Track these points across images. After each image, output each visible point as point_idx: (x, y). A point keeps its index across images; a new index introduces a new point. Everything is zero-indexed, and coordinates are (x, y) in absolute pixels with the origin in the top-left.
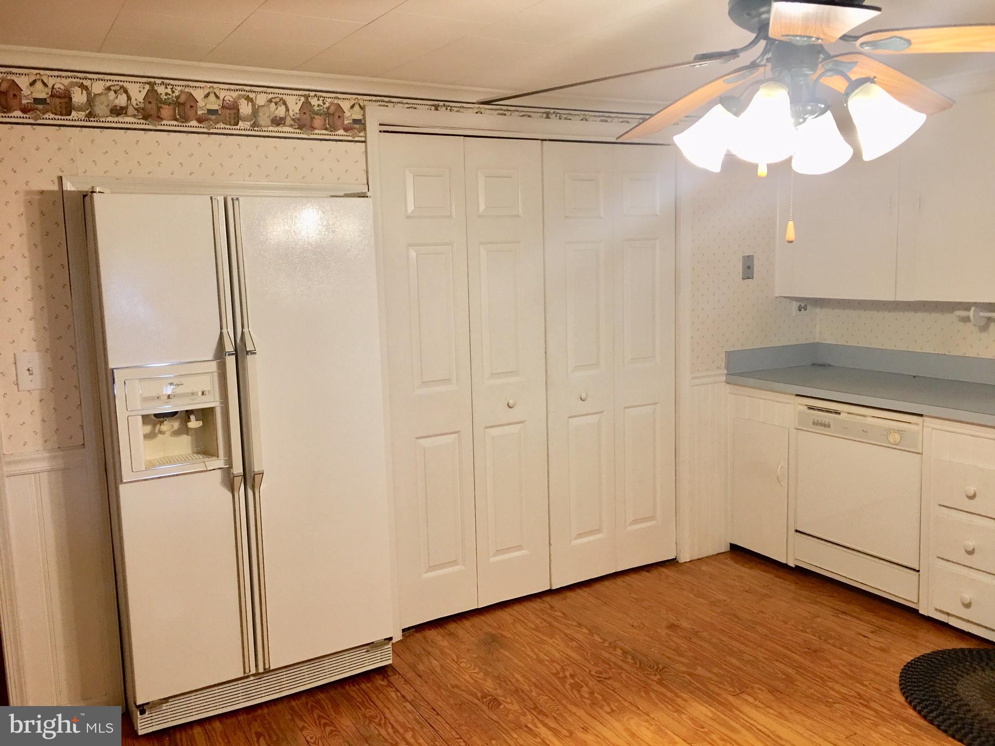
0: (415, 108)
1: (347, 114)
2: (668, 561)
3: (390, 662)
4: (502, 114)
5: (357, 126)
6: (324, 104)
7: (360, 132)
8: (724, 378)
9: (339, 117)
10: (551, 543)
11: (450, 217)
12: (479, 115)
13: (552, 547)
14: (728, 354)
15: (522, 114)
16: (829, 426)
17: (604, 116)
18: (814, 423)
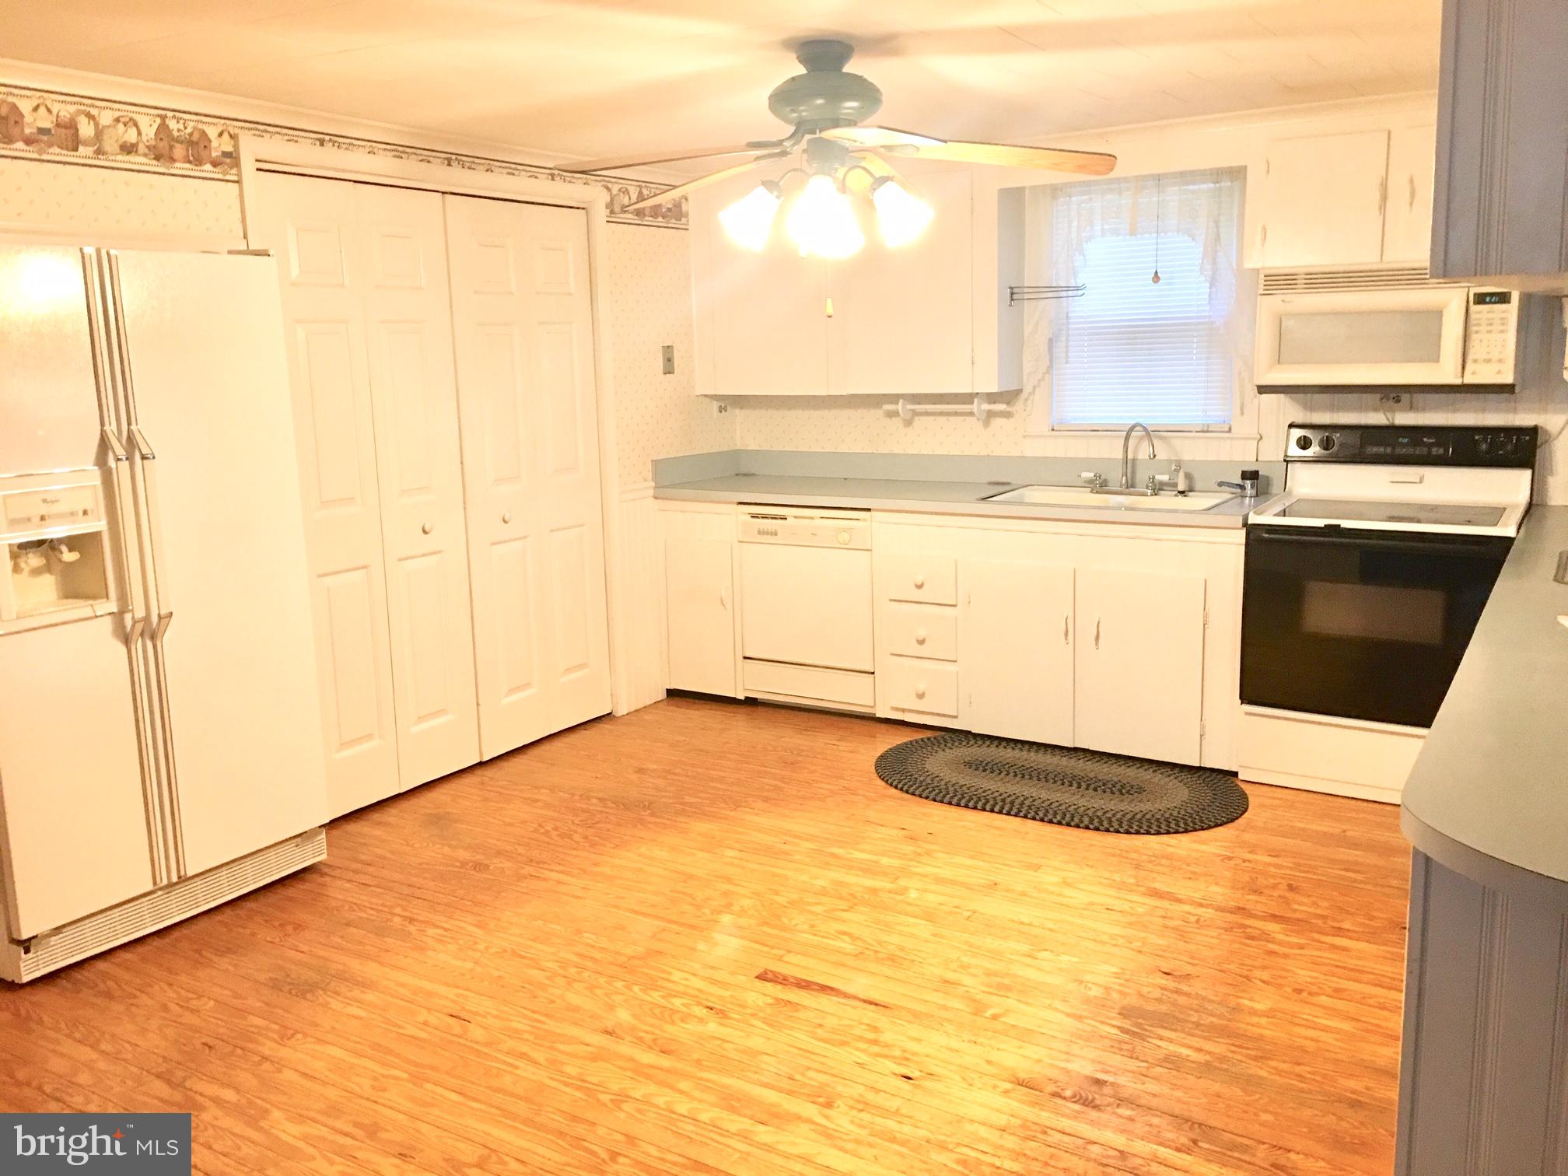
0: (296, 141)
1: (215, 144)
2: (603, 716)
3: (323, 857)
4: (398, 157)
5: (228, 160)
6: (186, 128)
7: (231, 168)
8: (651, 492)
9: (205, 147)
10: (480, 703)
11: (342, 285)
12: (371, 155)
13: (481, 708)
14: (655, 463)
15: (421, 158)
16: (776, 535)
17: (510, 168)
18: (759, 533)
